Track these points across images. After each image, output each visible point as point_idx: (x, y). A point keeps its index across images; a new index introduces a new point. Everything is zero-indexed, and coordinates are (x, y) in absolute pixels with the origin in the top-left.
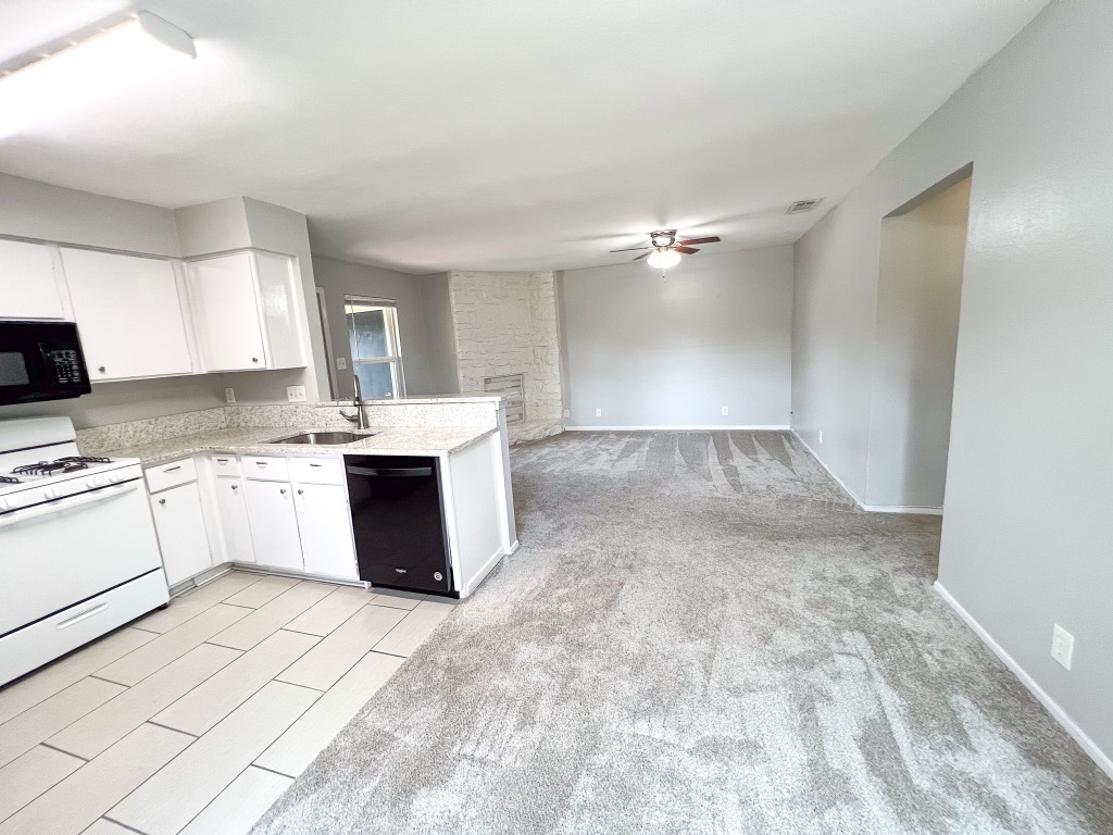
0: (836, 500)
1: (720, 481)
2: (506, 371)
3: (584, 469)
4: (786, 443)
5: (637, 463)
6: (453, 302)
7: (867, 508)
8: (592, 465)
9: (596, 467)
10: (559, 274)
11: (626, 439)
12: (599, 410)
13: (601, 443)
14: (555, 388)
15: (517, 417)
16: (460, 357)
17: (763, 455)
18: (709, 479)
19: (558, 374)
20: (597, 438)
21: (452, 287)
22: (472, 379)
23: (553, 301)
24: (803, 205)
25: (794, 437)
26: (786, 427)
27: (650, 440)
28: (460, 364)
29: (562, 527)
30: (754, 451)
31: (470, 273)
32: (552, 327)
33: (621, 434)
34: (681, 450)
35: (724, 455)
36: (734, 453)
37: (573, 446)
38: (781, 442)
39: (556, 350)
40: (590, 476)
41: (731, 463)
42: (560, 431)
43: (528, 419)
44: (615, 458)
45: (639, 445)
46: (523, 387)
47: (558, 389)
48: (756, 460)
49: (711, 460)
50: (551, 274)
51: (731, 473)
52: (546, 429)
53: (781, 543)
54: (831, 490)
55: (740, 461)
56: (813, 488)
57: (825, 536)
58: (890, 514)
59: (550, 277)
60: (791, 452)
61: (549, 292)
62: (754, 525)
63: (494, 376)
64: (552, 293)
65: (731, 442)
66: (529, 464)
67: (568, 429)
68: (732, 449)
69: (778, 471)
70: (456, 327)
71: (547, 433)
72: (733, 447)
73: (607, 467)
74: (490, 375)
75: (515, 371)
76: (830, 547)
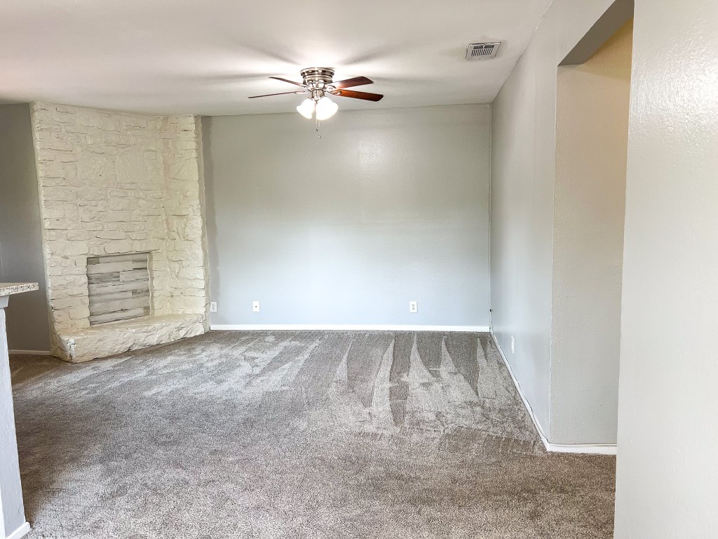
0: (517, 434)
1: (381, 407)
2: (123, 247)
3: (208, 389)
4: (480, 351)
5: (283, 379)
6: (38, 146)
7: (550, 448)
8: (220, 382)
9: (225, 386)
10: (205, 122)
11: (285, 343)
12: (256, 303)
13: (249, 349)
14: (197, 274)
15: (141, 311)
16: (47, 225)
17: (446, 368)
18: (367, 402)
19: (200, 253)
20: (247, 341)
21: (36, 125)
22: (66, 258)
23: (194, 155)
24: (482, 49)
25: (492, 342)
26: (484, 329)
27: (317, 342)
28: (46, 236)
29: (122, 491)
30: (438, 361)
31: (64, 108)
32: (193, 189)
33: (281, 335)
34: (349, 359)
35: (400, 365)
36: (413, 364)
37: (211, 355)
38: (475, 349)
39: (198, 222)
40: (211, 401)
41: (405, 378)
42: (199, 330)
43: (157, 313)
44: (257, 370)
45: (298, 351)
46: (151, 270)
47: (200, 274)
48: (436, 375)
49: (381, 374)
50: (192, 120)
51: (399, 394)
52: (179, 329)
53: (426, 510)
54: (514, 419)
55: (416, 375)
56: (494, 416)
57: (487, 494)
58: (576, 456)
59: (190, 123)
60: (482, 362)
61: (189, 143)
62: (399, 478)
63: (103, 253)
64: (194, 145)
65: (415, 347)
66: (129, 383)
67: (214, 327)
68: (412, 357)
69: (458, 391)
70: (41, 183)
71: (182, 334)
72: (415, 355)
73: (239, 387)
74: (96, 252)
75: (138, 247)
76: (490, 515)
